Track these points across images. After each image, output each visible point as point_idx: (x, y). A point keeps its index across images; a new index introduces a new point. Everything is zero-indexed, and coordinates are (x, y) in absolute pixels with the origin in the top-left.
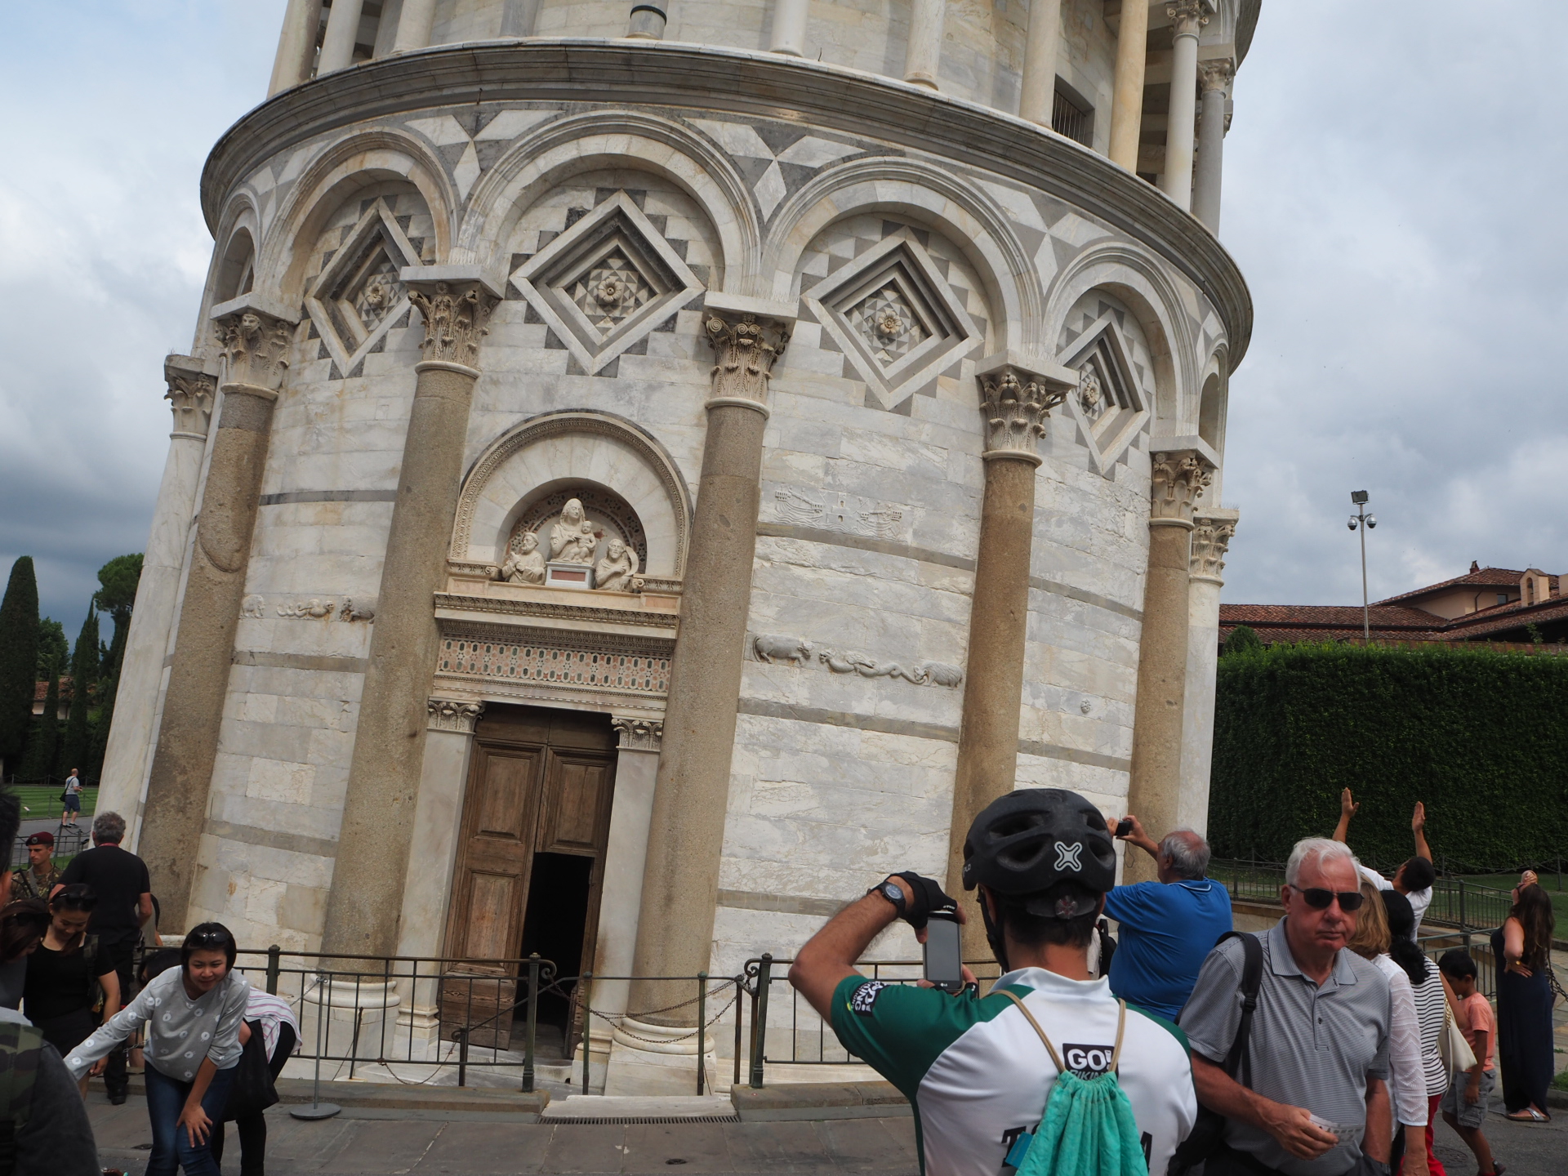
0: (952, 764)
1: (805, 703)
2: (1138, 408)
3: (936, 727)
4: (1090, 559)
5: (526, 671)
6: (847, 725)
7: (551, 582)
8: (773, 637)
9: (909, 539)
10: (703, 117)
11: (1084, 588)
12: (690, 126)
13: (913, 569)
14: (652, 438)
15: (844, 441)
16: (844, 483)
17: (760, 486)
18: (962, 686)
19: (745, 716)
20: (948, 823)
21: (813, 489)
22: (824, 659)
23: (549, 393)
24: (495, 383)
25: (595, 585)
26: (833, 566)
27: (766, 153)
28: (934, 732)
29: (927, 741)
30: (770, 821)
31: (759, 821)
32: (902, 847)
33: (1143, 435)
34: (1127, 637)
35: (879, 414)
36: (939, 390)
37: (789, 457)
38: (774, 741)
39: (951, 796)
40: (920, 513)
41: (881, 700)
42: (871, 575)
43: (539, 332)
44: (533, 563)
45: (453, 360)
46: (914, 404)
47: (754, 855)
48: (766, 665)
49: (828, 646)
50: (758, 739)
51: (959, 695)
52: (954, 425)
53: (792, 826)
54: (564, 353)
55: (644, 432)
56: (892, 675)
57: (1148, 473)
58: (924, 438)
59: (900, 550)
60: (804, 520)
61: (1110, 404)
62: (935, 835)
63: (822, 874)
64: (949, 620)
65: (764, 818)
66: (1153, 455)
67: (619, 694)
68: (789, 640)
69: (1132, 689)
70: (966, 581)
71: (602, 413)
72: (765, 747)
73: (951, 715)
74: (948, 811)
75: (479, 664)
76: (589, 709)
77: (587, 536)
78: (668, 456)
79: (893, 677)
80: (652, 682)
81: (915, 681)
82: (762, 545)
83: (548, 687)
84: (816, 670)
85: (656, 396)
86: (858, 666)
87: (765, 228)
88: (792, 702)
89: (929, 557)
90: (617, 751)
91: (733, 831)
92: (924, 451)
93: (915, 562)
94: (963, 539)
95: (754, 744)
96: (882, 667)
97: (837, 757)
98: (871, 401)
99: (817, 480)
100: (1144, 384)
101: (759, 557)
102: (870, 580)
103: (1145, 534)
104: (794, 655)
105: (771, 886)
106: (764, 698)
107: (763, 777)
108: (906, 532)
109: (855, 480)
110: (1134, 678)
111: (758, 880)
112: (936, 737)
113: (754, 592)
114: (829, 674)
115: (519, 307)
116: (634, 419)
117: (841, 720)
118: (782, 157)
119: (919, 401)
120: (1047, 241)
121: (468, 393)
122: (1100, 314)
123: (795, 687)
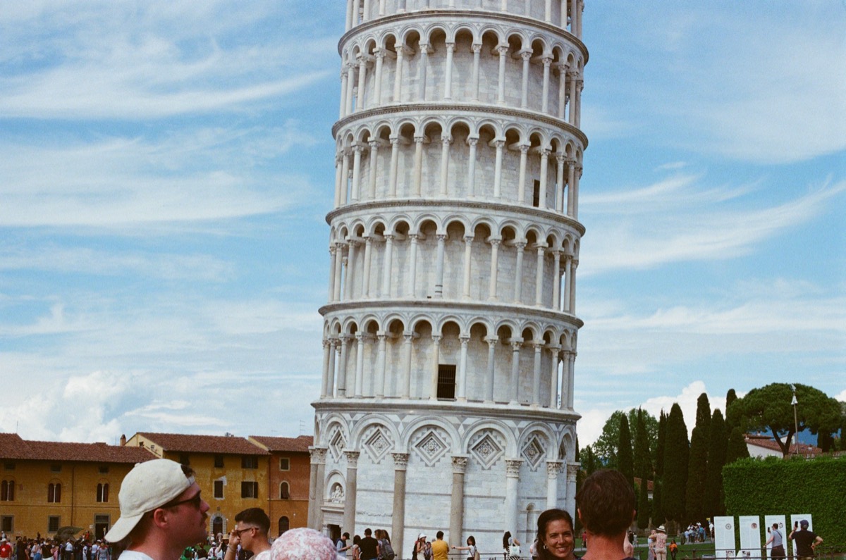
1: (365, 522)
2: (446, 447)
3: (388, 525)
7: (336, 502)
8: (359, 510)
9: (381, 489)
11: (426, 492)
12: (342, 415)
13: (383, 494)
15: (369, 471)
16: (369, 479)
17: (357, 482)
18: (393, 516)
19: (356, 525)
21: (364, 481)
22: (368, 513)
24: (327, 465)
25: (339, 502)
26: (368, 496)
27: (350, 418)
33: (447, 453)
34: (446, 500)
35: (374, 465)
36: (386, 458)
37: (361, 477)
38: (360, 529)
40: (383, 483)
41: (377, 520)
42: (375, 496)
43: (331, 455)
44: (334, 499)
48: (359, 515)
49: (368, 511)
50: (358, 529)
51: (392, 518)
54: (334, 458)
55: (342, 473)
57: (452, 462)
59: (379, 491)
60: (363, 487)
61: (440, 447)
64: (389, 503)
66: (452, 458)
68: (361, 510)
69: (449, 512)
70: (393, 495)
73: (390, 523)
75: (328, 517)
76: (338, 524)
77: (339, 493)
78: (344, 478)
79: (379, 515)
81: (384, 516)
82: (358, 493)
84: (365, 516)
85: (343, 467)
86: (373, 514)
87: (350, 434)
88: (363, 522)
89: (385, 492)
94: (392, 487)
99: (365, 479)
101: (357, 495)
103: (451, 477)
104: (362, 513)
106: (359, 521)
108: (381, 487)
109: (371, 479)
110: (449, 509)
113: (357, 502)
114: (368, 516)
115: (329, 451)
116: (341, 471)
118: (353, 419)
119: (382, 461)
120: (401, 424)
121: (324, 467)
122: (428, 430)
123: (363, 519)
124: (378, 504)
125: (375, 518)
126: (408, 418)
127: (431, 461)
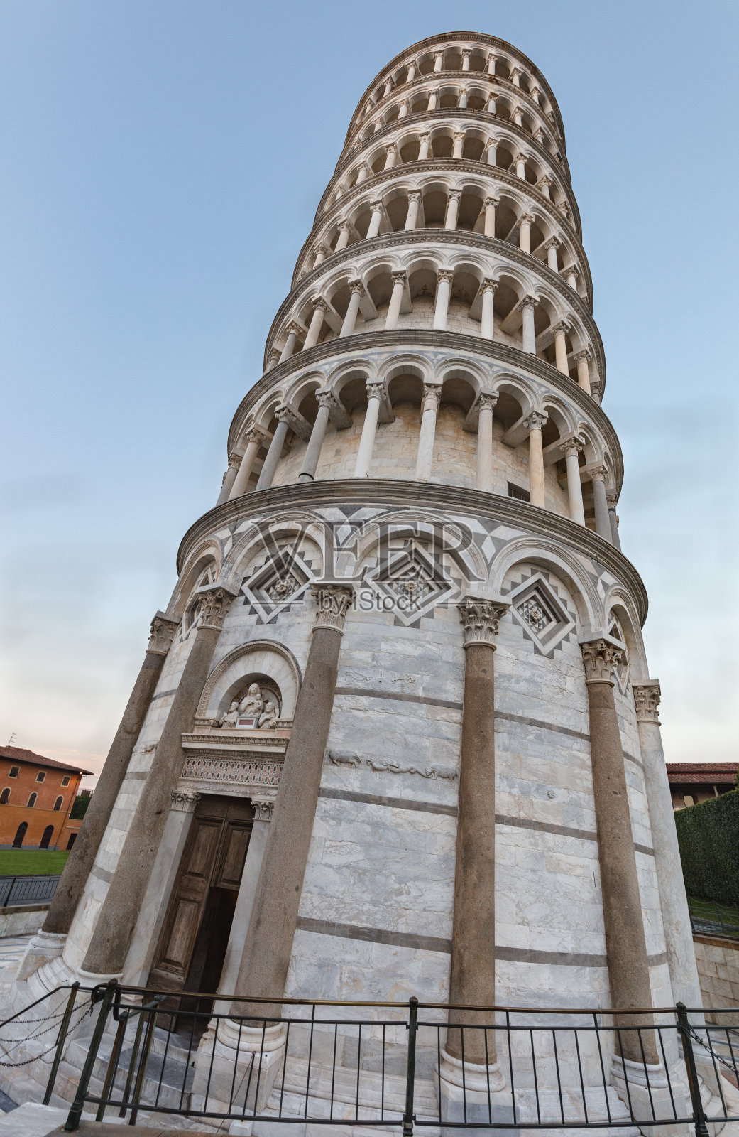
0: (454, 831)
1: (357, 790)
2: (567, 622)
3: (442, 806)
4: (542, 702)
5: (218, 775)
6: (384, 804)
7: (238, 726)
8: (339, 751)
9: (420, 693)
10: (318, 508)
11: (540, 719)
12: (312, 512)
13: (423, 709)
14: (287, 650)
15: (383, 643)
16: (383, 664)
17: (338, 669)
18: (457, 780)
19: (322, 799)
20: (453, 874)
21: (366, 669)
22: (369, 763)
23: (247, 634)
24: (228, 632)
25: (259, 727)
26: (376, 709)
27: (343, 518)
28: (440, 809)
29: (436, 815)
30: (334, 869)
31: (327, 869)
32: (420, 890)
33: (572, 635)
34: (581, 751)
35: (401, 628)
36: (435, 614)
37: (353, 653)
38: (338, 815)
39: (454, 854)
40: (427, 679)
41: (404, 788)
42: (399, 714)
43: (248, 608)
44: (232, 717)
45: (210, 623)
46: (421, 622)
47: (323, 894)
48: (336, 768)
49: (372, 755)
50: (329, 814)
51: (456, 785)
52: (445, 631)
53: (347, 872)
54: (256, 615)
55: (284, 647)
56: (411, 772)
57: (580, 656)
58: (427, 639)
59: (416, 699)
60: (360, 685)
61: (550, 620)
62: (444, 882)
63: (365, 909)
64: (448, 739)
65: (330, 866)
66: (581, 645)
67: (257, 787)
68: (348, 752)
70: (457, 716)
71: (268, 640)
72: (333, 819)
73: (452, 799)
74: (452, 865)
75: (199, 773)
76: (243, 796)
77: (257, 702)
78: (294, 658)
79: (412, 773)
80: (275, 779)
81: (426, 776)
82: (337, 698)
83: (226, 784)
84: (364, 771)
85: (292, 629)
86: (389, 767)
88: (350, 789)
89: (433, 702)
90: (253, 821)
91: (311, 875)
92: (428, 646)
93: (424, 706)
94: (453, 691)
95: (327, 817)
96: (404, 767)
97: (376, 825)
98: (398, 622)
99: (368, 664)
100: (569, 609)
101: (336, 707)
102: (397, 716)
103: (584, 690)
104: (351, 761)
105: (331, 916)
106: (334, 787)
107: (330, 838)
108: (419, 688)
109: (389, 663)
110: (590, 777)
111: (324, 911)
112: (442, 813)
113: (332, 726)
114: (372, 772)
115: (242, 599)
116: (281, 642)
117: (379, 801)
118: (350, 518)
119: (424, 621)
120: (488, 539)
121: (216, 638)
122: (532, 575)
123: (352, 780)
124: (410, 739)
125: (397, 779)
126: (503, 532)
127: (544, 642)
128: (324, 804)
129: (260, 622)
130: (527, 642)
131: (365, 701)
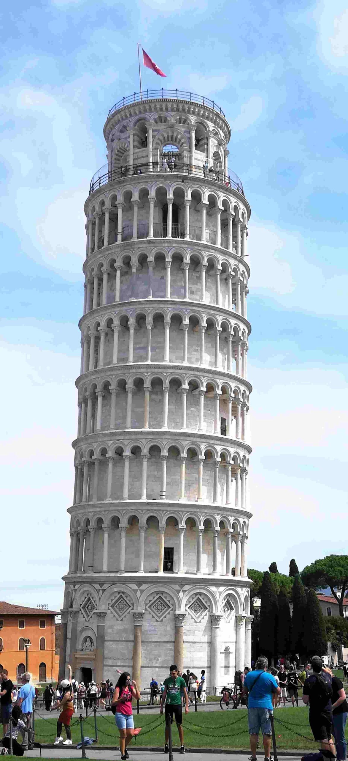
1: (112, 664)
5: (84, 663)
7: (86, 651)
8: (107, 656)
9: (124, 639)
10: (94, 584)
11: (157, 641)
12: (92, 586)
13: (124, 643)
14: (93, 629)
15: (114, 626)
17: (105, 635)
18: (133, 659)
21: (111, 634)
23: (84, 624)
24: (79, 623)
25: (90, 651)
27: (100, 588)
33: (171, 611)
34: (170, 646)
35: (118, 622)
36: (127, 616)
40: (125, 635)
41: (121, 663)
43: (82, 615)
44: (85, 648)
45: (74, 621)
46: (123, 619)
51: (133, 661)
52: (129, 622)
54: (85, 618)
58: (125, 624)
59: (122, 641)
60: (110, 639)
61: (165, 607)
64: (129, 650)
66: (174, 614)
67: (92, 665)
68: (109, 656)
69: (173, 654)
70: (131, 644)
71: (89, 626)
72: (107, 671)
73: (131, 664)
75: (80, 663)
76: (89, 667)
77: (89, 644)
78: (95, 632)
81: (126, 660)
82: (106, 643)
83: (86, 665)
84: (112, 660)
85: (93, 624)
86: (117, 658)
87: (100, 599)
89: (127, 641)
92: (125, 626)
94: (131, 638)
96: (121, 658)
97: (116, 672)
98: (117, 620)
100: (171, 603)
101: (105, 645)
102: (119, 646)
103: (174, 628)
104: (109, 658)
106: (107, 664)
109: (116, 632)
110: (173, 652)
112: (130, 667)
113: (105, 650)
114: (114, 660)
115: (81, 612)
116: (91, 627)
117: (116, 666)
118: (102, 588)
120: (139, 591)
121: (77, 625)
122: (157, 595)
123: (110, 662)
124: (121, 651)
125: (119, 661)
126: (143, 587)
127: (159, 617)
128: (106, 668)
129: (86, 621)
130: (153, 619)
131: (111, 643)
